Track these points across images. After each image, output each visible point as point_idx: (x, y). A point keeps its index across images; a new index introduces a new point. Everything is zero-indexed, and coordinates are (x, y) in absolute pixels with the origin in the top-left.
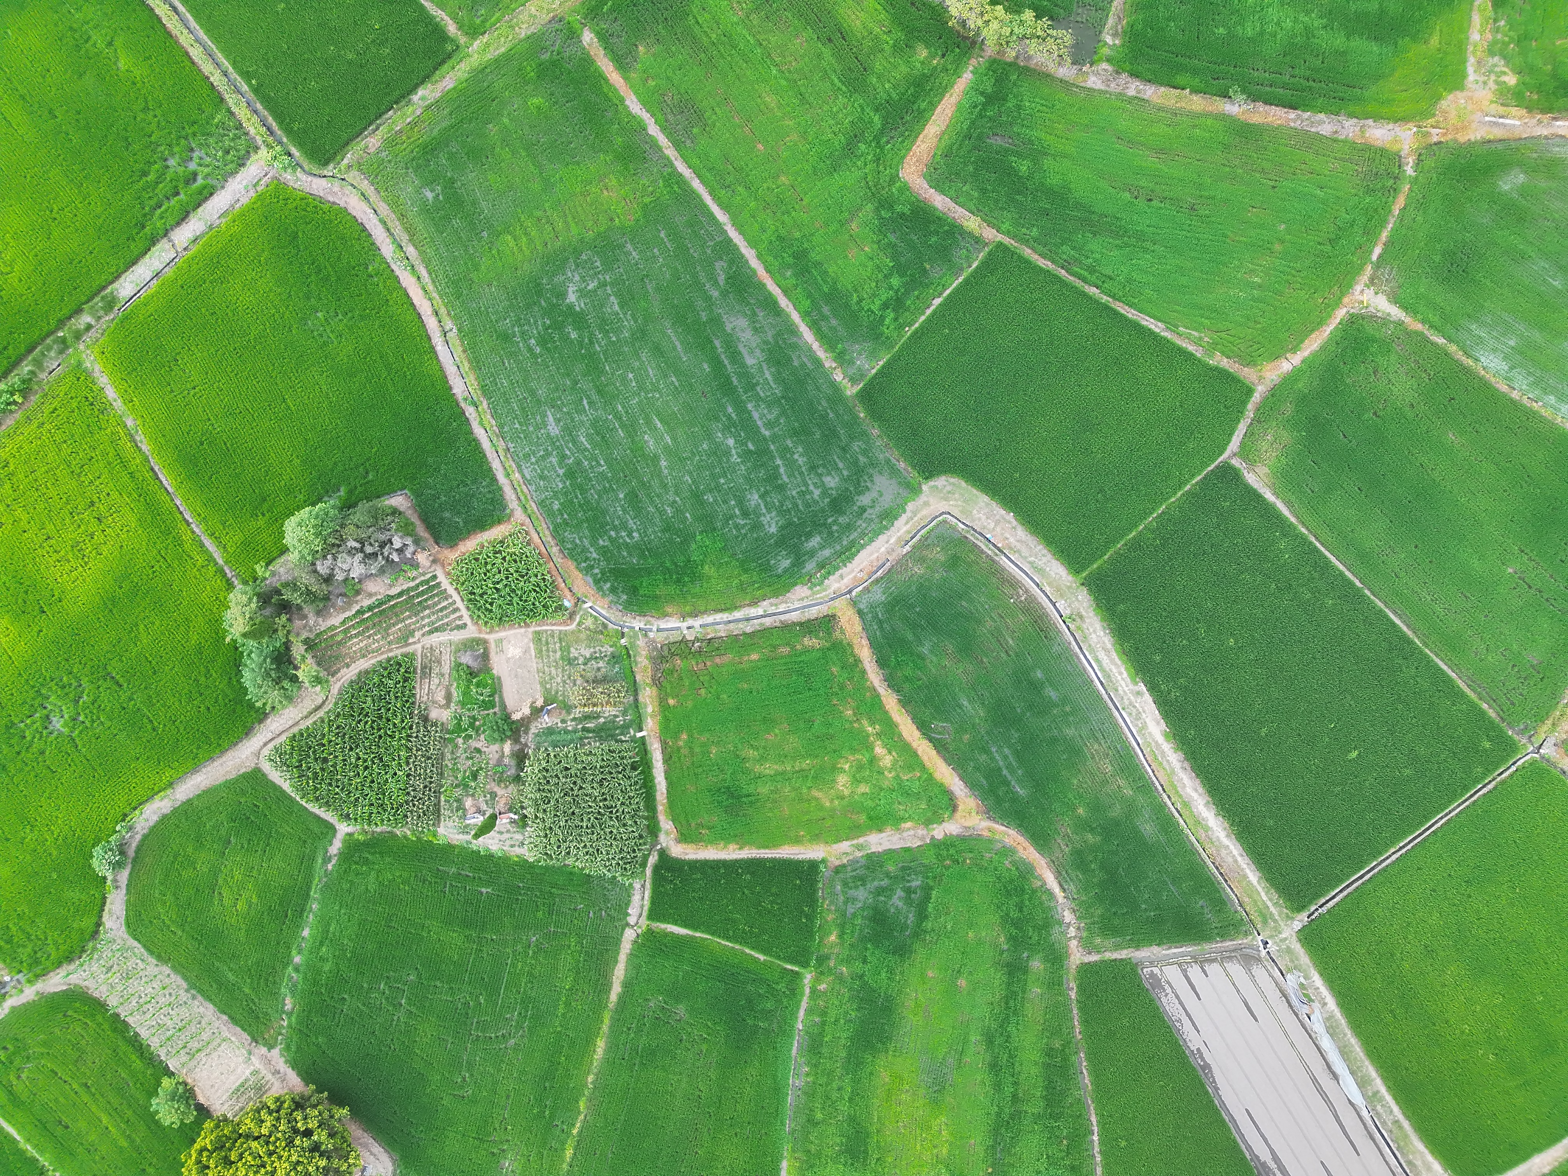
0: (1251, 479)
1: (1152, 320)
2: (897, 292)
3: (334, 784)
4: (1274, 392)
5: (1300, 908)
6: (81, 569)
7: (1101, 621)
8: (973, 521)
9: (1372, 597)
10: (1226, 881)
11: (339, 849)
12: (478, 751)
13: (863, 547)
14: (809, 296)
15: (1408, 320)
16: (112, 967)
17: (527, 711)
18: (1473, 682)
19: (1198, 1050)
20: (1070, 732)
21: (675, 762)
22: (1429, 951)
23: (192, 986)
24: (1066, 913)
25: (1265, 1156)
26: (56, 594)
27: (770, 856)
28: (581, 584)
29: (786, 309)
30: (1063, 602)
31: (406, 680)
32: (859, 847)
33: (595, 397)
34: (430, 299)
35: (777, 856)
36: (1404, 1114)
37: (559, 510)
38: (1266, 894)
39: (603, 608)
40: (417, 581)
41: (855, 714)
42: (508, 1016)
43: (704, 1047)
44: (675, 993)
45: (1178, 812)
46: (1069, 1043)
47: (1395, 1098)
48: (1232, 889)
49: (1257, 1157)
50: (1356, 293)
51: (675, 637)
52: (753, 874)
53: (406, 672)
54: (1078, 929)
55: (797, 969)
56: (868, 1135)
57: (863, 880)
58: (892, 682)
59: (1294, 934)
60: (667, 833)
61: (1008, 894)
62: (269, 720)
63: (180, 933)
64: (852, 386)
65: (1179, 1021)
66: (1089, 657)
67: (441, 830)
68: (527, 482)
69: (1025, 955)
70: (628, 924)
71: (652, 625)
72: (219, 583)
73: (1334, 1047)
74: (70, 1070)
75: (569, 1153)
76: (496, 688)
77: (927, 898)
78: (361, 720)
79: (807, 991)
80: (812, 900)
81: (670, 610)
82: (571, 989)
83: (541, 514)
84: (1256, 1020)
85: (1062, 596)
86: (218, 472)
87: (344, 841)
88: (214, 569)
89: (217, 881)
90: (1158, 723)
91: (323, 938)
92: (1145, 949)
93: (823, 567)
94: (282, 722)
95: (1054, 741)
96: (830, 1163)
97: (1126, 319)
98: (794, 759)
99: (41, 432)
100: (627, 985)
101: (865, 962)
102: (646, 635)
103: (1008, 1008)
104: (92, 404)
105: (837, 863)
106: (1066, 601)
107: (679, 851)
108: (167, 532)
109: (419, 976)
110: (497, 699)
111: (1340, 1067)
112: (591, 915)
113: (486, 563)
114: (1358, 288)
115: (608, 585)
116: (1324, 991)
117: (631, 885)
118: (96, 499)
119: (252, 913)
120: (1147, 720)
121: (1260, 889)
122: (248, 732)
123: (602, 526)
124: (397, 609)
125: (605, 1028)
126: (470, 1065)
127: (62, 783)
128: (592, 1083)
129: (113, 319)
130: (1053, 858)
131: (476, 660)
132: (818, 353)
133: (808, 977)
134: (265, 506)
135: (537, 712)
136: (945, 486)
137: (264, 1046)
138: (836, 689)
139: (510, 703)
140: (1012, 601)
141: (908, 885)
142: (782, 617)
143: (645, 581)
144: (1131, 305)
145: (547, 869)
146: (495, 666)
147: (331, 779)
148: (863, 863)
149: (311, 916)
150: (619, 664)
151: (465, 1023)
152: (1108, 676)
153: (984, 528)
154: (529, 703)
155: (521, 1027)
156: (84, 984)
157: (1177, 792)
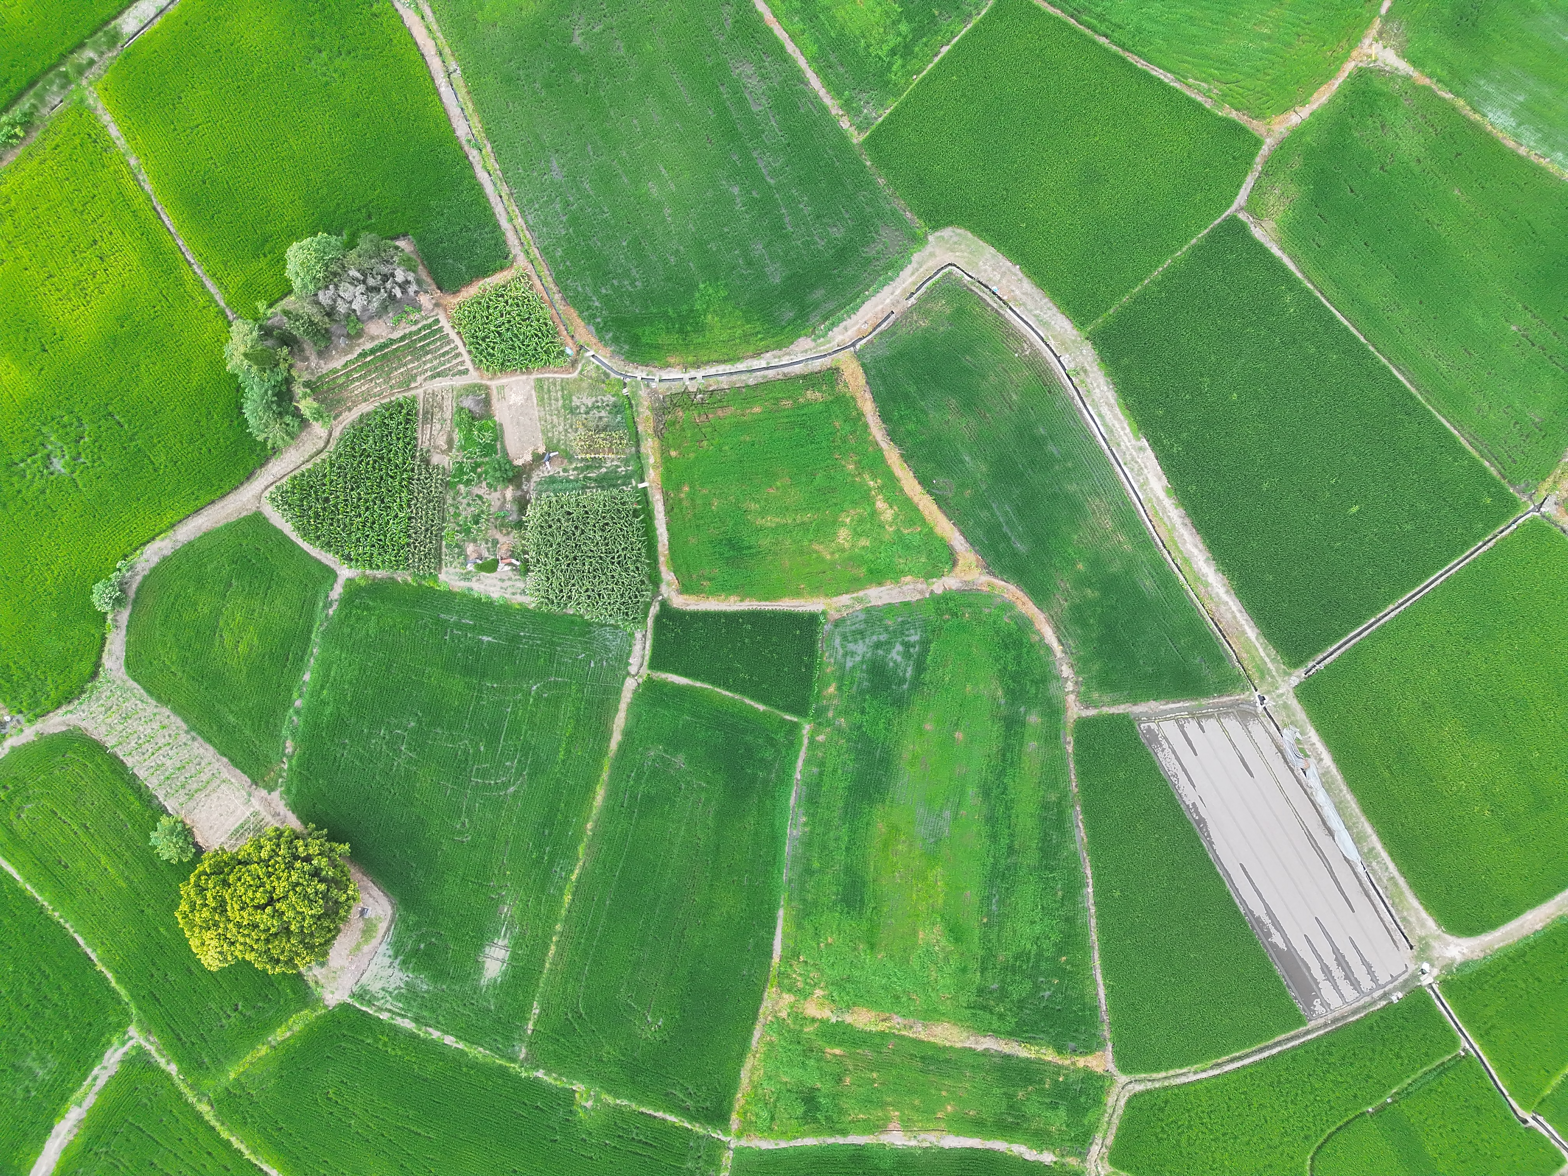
0: (1257, 233)
1: (1161, 71)
2: (905, 38)
3: (335, 525)
4: (1282, 145)
5: (1296, 665)
6: (83, 307)
7: (1105, 375)
8: (979, 272)
9: (1376, 353)
10: (1224, 637)
11: (340, 594)
12: (480, 497)
13: (868, 298)
14: (817, 40)
15: (1416, 74)
16: (111, 707)
17: (528, 458)
18: (1476, 439)
19: (1194, 804)
20: (1072, 488)
21: (676, 514)
22: (1427, 707)
23: (193, 728)
24: (1065, 668)
25: (1259, 911)
26: (58, 331)
27: (770, 608)
28: (584, 333)
29: (792, 54)
30: (1068, 356)
31: (408, 421)
32: (859, 600)
33: (600, 143)
34: (434, 39)
35: (778, 608)
36: (1400, 870)
37: (561, 256)
38: (1265, 649)
39: (605, 357)
40: (420, 326)
41: (856, 468)
42: (508, 764)
43: (703, 796)
44: (674, 743)
45: (1179, 568)
46: (1065, 796)
47: (1391, 855)
48: (1230, 645)
49: (1251, 912)
50: (1365, 47)
51: (677, 387)
52: (753, 624)
53: (408, 414)
54: (1076, 683)
55: (796, 720)
56: (864, 883)
57: (862, 633)
58: (892, 435)
59: (1291, 690)
60: (669, 584)
61: (1006, 647)
62: (271, 464)
63: (180, 674)
64: (859, 134)
65: (1175, 775)
66: (1092, 413)
67: (442, 577)
68: (531, 229)
69: (1022, 709)
70: (628, 674)
72: (220, 323)
73: (1329, 801)
74: (70, 810)
75: (567, 898)
76: (498, 434)
77: (925, 651)
78: (362, 460)
79: (806, 741)
80: (811, 651)
81: (672, 361)
82: (571, 736)
83: (544, 261)
84: (1252, 776)
85: (1066, 349)
86: (220, 212)
87: (345, 586)
88: (216, 309)
89: (218, 623)
90: (1160, 479)
91: (324, 680)
92: (1143, 704)
93: (827, 318)
94: (283, 465)
95: (1055, 496)
96: (826, 911)
97: (1136, 68)
98: (796, 511)
99: (43, 169)
100: (628, 734)
101: (863, 712)
102: (648, 386)
103: (1004, 760)
104: (95, 141)
105: (837, 616)
106: (1070, 355)
107: (681, 602)
108: (169, 271)
109: (419, 722)
110: (499, 447)
111: (1335, 823)
112: (592, 665)
113: (488, 307)
114: (1367, 42)
116: (1320, 747)
117: (632, 635)
118: (97, 237)
119: (253, 655)
120: (1149, 476)
121: (1258, 645)
122: (249, 476)
123: (605, 274)
124: (399, 353)
125: (605, 776)
126: (469, 811)
127: (62, 523)
128: (591, 830)
129: (117, 55)
130: (1052, 613)
131: (478, 405)
132: (825, 100)
133: (807, 729)
134: (267, 248)
135: (538, 459)
136: (952, 237)
137: (264, 788)
139: (512, 450)
140: (1016, 355)
141: (906, 639)
142: (786, 370)
143: (648, 329)
144: (1140, 55)
145: (548, 616)
146: (497, 413)
147: (332, 519)
148: (862, 616)
149: (312, 660)
150: (621, 413)
151: (465, 770)
152: (1111, 431)
153: (990, 280)
154: (531, 449)
155: (521, 775)
156: (83, 724)
157: (1178, 547)
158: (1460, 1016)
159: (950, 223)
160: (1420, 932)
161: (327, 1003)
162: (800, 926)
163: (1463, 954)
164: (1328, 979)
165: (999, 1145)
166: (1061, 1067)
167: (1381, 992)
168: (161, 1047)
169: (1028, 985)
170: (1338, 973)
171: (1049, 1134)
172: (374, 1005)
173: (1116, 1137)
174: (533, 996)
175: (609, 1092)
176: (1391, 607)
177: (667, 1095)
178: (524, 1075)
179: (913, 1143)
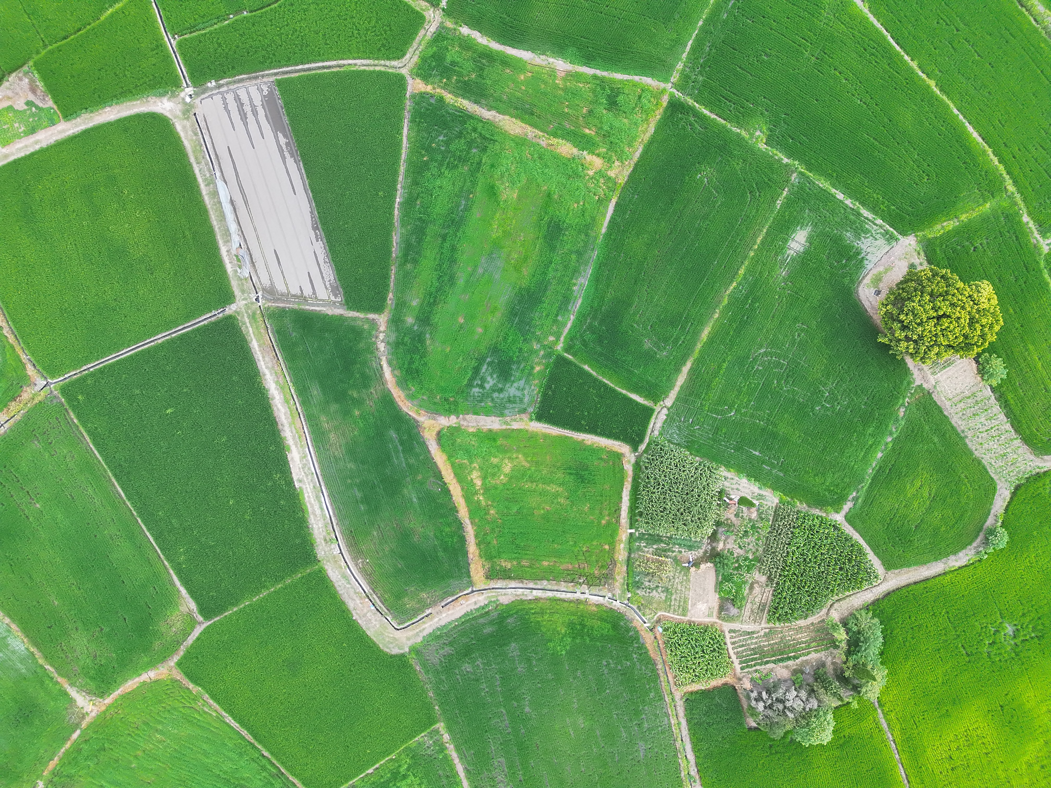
0: (193, 605)
3: (839, 552)
4: (164, 659)
5: (230, 317)
6: (970, 728)
7: (313, 534)
8: (380, 620)
9: (132, 509)
10: (273, 346)
12: (740, 547)
13: (456, 620)
15: (66, 686)
16: (1012, 464)
17: (703, 566)
19: (317, 241)
20: (351, 466)
22: (150, 271)
25: (290, 161)
27: (566, 431)
28: (648, 639)
30: (335, 553)
31: (776, 608)
32: (506, 423)
33: (609, 760)
35: (561, 430)
36: (192, 167)
37: (651, 692)
38: (249, 331)
39: (637, 620)
41: (489, 510)
42: (761, 368)
43: (637, 318)
45: (293, 397)
48: (270, 340)
49: (295, 162)
50: (96, 711)
51: (595, 590)
52: (579, 423)
53: (775, 613)
59: (237, 301)
61: (417, 371)
62: (872, 600)
63: (963, 476)
65: (325, 262)
66: (327, 512)
67: (776, 501)
70: (668, 409)
71: (608, 601)
73: (229, 223)
75: (742, 271)
76: (719, 586)
78: (812, 590)
79: (562, 339)
81: (594, 608)
82: (715, 377)
84: (275, 251)
85: (334, 557)
90: (292, 459)
91: (870, 450)
92: (336, 314)
93: (486, 613)
95: (363, 463)
98: (535, 491)
100: (678, 370)
101: (521, 349)
102: (613, 595)
106: (333, 553)
107: (624, 448)
109: (812, 409)
110: (720, 577)
111: (227, 208)
112: (691, 420)
113: (706, 670)
114: (93, 714)
115: (630, 634)
117: (661, 434)
118: (950, 772)
120: (299, 462)
121: (252, 335)
122: (887, 595)
123: (625, 674)
125: (699, 346)
126: (793, 343)
127: (1016, 591)
130: (382, 386)
131: (728, 608)
132: (456, 756)
135: (696, 564)
136: (393, 648)
138: (497, 530)
139: (712, 574)
140: (368, 561)
141: (481, 390)
142: (521, 585)
143: (605, 632)
144: (243, 738)
145: (713, 458)
146: (717, 600)
147: (840, 556)
148: (507, 412)
149: (874, 466)
150: (635, 582)
151: (790, 371)
152: (317, 497)
153: (374, 614)
154: (700, 571)
155: (754, 359)
156: (1032, 457)
157: (291, 411)
158: (172, 62)
159: (392, 656)
160: (187, 123)
161: (915, 239)
162: (593, 219)
163: (161, 102)
164: (255, 106)
165: (495, 46)
166: (443, 88)
167: (221, 90)
168: (1030, 234)
169: (452, 147)
170: (247, 109)
171: (460, 46)
172: (884, 230)
173: (417, 34)
174: (778, 212)
175: (743, 138)
176: (160, 341)
177: (706, 128)
178: (796, 163)
179: (551, 60)
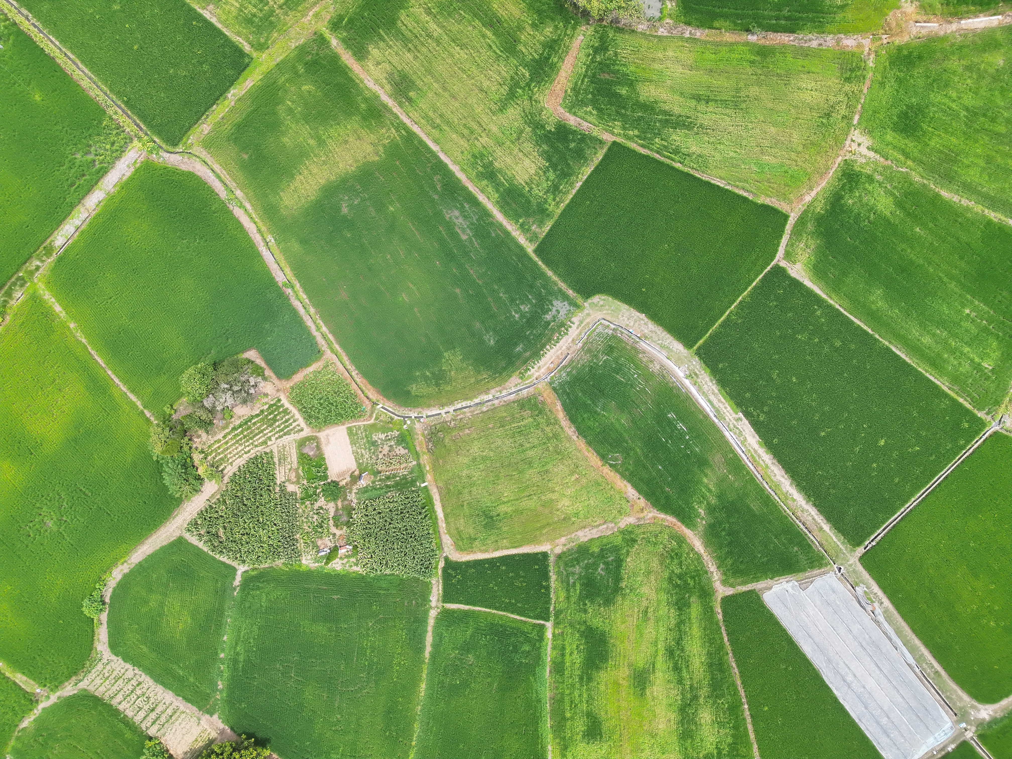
0: (794, 273)
1: (718, 179)
2: (553, 181)
4: (802, 216)
5: (859, 544)
7: (709, 376)
8: (620, 321)
9: (881, 340)
10: (810, 532)
11: (240, 582)
14: (497, 190)
15: (882, 160)
17: (348, 479)
18: (952, 385)
21: (448, 500)
23: (157, 681)
24: (710, 565)
26: (38, 440)
27: (517, 552)
28: (374, 394)
29: (483, 201)
32: (572, 540)
34: (255, 223)
35: (522, 552)
36: (941, 666)
38: (836, 536)
39: (390, 407)
40: (269, 405)
44: (466, 648)
45: (775, 493)
46: (722, 648)
47: (934, 657)
48: (814, 537)
51: (438, 420)
52: (506, 565)
54: (719, 574)
55: (542, 623)
56: (600, 723)
57: (578, 560)
58: (579, 431)
59: (857, 561)
60: (449, 546)
61: (672, 558)
64: (531, 245)
67: (304, 562)
68: (332, 332)
69: (687, 596)
70: (431, 607)
71: (423, 414)
72: (142, 421)
73: (891, 628)
74: (86, 744)
77: (620, 567)
79: (550, 636)
80: (546, 578)
81: (433, 403)
83: (344, 352)
87: (243, 577)
88: (138, 413)
89: (164, 612)
90: (754, 437)
91: (237, 640)
92: (763, 582)
94: (193, 504)
96: (579, 744)
100: (436, 646)
102: (420, 421)
103: (680, 631)
104: (46, 317)
105: (559, 552)
106: (685, 366)
107: (457, 557)
108: (105, 393)
115: (391, 393)
116: (881, 595)
117: (429, 582)
119: (189, 629)
120: (747, 436)
121: (832, 535)
122: (171, 514)
124: (258, 424)
125: (424, 676)
128: (420, 711)
129: (53, 261)
130: (698, 531)
131: (313, 450)
132: (507, 227)
133: (549, 627)
134: (165, 368)
135: (355, 479)
136: (599, 302)
137: (208, 713)
140: (651, 370)
141: (606, 560)
142: (505, 399)
145: (375, 578)
146: (325, 454)
148: (576, 549)
149: (227, 627)
150: (404, 441)
153: (627, 325)
154: (349, 474)
156: (89, 688)
157: (772, 480)
159: (597, 293)
160: (960, 704)
162: (564, 756)
163: (990, 715)
167: (941, 746)
